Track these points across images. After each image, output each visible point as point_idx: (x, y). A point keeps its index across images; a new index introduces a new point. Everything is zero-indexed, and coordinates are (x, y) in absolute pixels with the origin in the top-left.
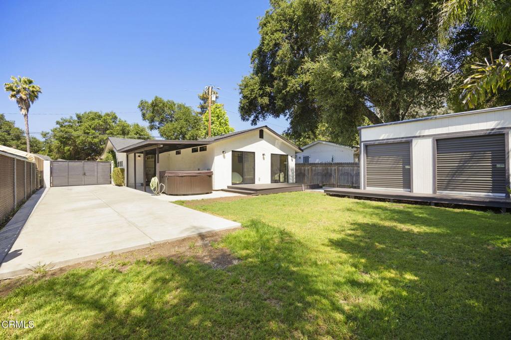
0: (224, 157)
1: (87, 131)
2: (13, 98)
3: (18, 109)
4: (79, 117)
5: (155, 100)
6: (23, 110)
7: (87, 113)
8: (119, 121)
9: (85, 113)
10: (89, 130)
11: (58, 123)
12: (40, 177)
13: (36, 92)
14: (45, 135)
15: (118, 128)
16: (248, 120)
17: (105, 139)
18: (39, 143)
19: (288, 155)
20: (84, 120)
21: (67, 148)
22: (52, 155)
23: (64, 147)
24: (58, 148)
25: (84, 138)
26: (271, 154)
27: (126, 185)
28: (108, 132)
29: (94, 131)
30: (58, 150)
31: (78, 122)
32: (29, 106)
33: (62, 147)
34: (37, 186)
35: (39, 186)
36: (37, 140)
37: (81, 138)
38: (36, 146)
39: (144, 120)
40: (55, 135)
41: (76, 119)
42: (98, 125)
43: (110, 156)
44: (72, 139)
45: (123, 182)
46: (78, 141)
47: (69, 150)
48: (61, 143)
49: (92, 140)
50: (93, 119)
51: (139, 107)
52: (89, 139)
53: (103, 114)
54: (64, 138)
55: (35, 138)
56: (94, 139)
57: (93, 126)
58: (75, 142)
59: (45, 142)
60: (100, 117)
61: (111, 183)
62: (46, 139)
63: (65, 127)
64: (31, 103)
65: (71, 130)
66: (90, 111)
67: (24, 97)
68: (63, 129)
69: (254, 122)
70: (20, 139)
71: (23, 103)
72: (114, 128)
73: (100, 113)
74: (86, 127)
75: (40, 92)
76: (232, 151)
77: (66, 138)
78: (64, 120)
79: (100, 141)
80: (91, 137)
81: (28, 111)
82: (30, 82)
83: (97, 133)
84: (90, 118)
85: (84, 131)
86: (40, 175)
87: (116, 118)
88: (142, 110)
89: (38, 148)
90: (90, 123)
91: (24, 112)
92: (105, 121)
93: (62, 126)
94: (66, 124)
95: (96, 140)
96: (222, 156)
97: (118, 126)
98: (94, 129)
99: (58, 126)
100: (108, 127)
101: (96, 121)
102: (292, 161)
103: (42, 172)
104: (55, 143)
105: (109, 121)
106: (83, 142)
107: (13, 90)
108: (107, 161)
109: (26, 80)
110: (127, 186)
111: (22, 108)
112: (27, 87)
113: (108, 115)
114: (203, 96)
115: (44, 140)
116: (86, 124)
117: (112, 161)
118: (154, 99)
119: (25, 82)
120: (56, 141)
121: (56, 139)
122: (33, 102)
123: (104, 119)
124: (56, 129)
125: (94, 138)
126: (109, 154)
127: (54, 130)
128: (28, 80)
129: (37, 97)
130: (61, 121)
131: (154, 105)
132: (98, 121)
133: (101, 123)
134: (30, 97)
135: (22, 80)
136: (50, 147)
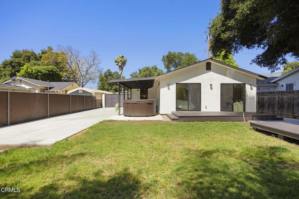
0: (169, 89)
2: (117, 66)
4: (140, 71)
6: (120, 71)
9: (143, 68)
11: (131, 75)
19: (245, 84)
20: (142, 72)
26: (221, 84)
31: (140, 74)
32: (123, 69)
41: (138, 72)
50: (145, 71)
53: (150, 68)
67: (121, 64)
71: (121, 67)
75: (126, 61)
76: (177, 84)
78: (134, 73)
81: (122, 71)
82: (123, 57)
94: (134, 75)
96: (167, 88)
99: (131, 77)
102: (252, 89)
107: (117, 62)
109: (121, 56)
112: (122, 59)
122: (124, 66)
129: (125, 64)
134: (123, 64)
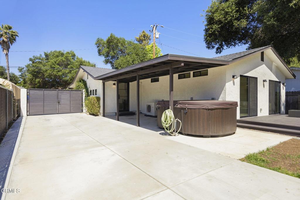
0: (234, 83)
1: (53, 66)
3: (2, 49)
4: (47, 55)
5: (111, 37)
6: (5, 51)
7: (53, 52)
8: (77, 58)
9: (51, 52)
10: (55, 65)
11: (31, 60)
12: (17, 106)
13: (15, 35)
14: (21, 70)
15: (76, 63)
16: (213, 47)
17: (67, 72)
18: (17, 77)
19: (280, 82)
20: (50, 57)
21: (37, 80)
22: (26, 86)
23: (35, 80)
24: (31, 80)
25: (51, 72)
26: (269, 81)
27: (102, 114)
28: (69, 67)
29: (58, 66)
30: (31, 82)
31: (46, 59)
32: (9, 47)
33: (34, 79)
34: (14, 116)
35: (16, 116)
36: (15, 76)
37: (48, 72)
38: (15, 80)
39: (99, 55)
40: (28, 70)
41: (44, 56)
42: (61, 61)
43: (82, 84)
44: (42, 73)
45: (99, 111)
46: (46, 74)
47: (39, 82)
48: (33, 76)
49: (57, 73)
50: (57, 56)
51: (96, 44)
52: (55, 73)
53: (65, 53)
54: (35, 72)
55: (14, 74)
56: (59, 73)
57: (57, 62)
58: (44, 75)
59: (21, 75)
60: (62, 54)
61: (82, 111)
62: (22, 74)
63: (36, 63)
64: (10, 44)
65: (41, 65)
66: (54, 50)
67: (5, 40)
68: (34, 65)
69: (219, 50)
70: (3, 75)
71: (5, 45)
72: (74, 64)
73: (62, 52)
74: (53, 63)
75: (17, 36)
77: (37, 72)
78: (35, 58)
79: (63, 74)
80: (56, 71)
81: (8, 51)
82: (10, 28)
83: (61, 68)
84: (55, 55)
85: (51, 66)
86: (17, 104)
87: (74, 56)
88: (98, 47)
89: (16, 81)
90: (55, 60)
91: (5, 52)
92: (67, 58)
93: (33, 62)
94: (37, 60)
95: (60, 73)
97: (77, 62)
98: (58, 64)
99: (31, 62)
100: (69, 63)
101: (60, 58)
103: (19, 101)
104: (29, 76)
105: (69, 58)
106: (50, 76)
108: (78, 89)
109: (7, 26)
110: (104, 116)
111: (4, 49)
112: (8, 31)
113: (68, 53)
114: (140, 38)
115: (20, 74)
116: (52, 61)
117: (84, 90)
118: (109, 36)
119: (6, 28)
120: (30, 75)
121: (29, 73)
122: (12, 44)
123: (66, 56)
124: (29, 65)
125: (58, 71)
126: (80, 83)
127: (28, 66)
128: (9, 26)
129: (15, 40)
130: (33, 58)
131: (109, 41)
132: (61, 58)
133: (64, 59)
134: (10, 40)
135: (4, 26)
136: (24, 80)
